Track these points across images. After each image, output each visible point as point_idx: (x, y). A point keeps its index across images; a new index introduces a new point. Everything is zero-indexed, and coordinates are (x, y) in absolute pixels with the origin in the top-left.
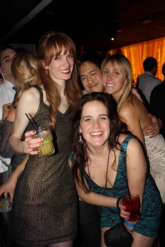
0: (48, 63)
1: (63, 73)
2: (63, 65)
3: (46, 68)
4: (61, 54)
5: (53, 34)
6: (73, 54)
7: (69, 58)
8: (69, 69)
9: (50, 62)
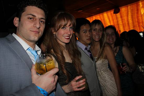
0: (56, 30)
1: (65, 38)
2: (66, 33)
3: (54, 33)
4: (67, 26)
5: (63, 12)
6: (74, 27)
7: (71, 29)
8: (70, 36)
9: (58, 30)
